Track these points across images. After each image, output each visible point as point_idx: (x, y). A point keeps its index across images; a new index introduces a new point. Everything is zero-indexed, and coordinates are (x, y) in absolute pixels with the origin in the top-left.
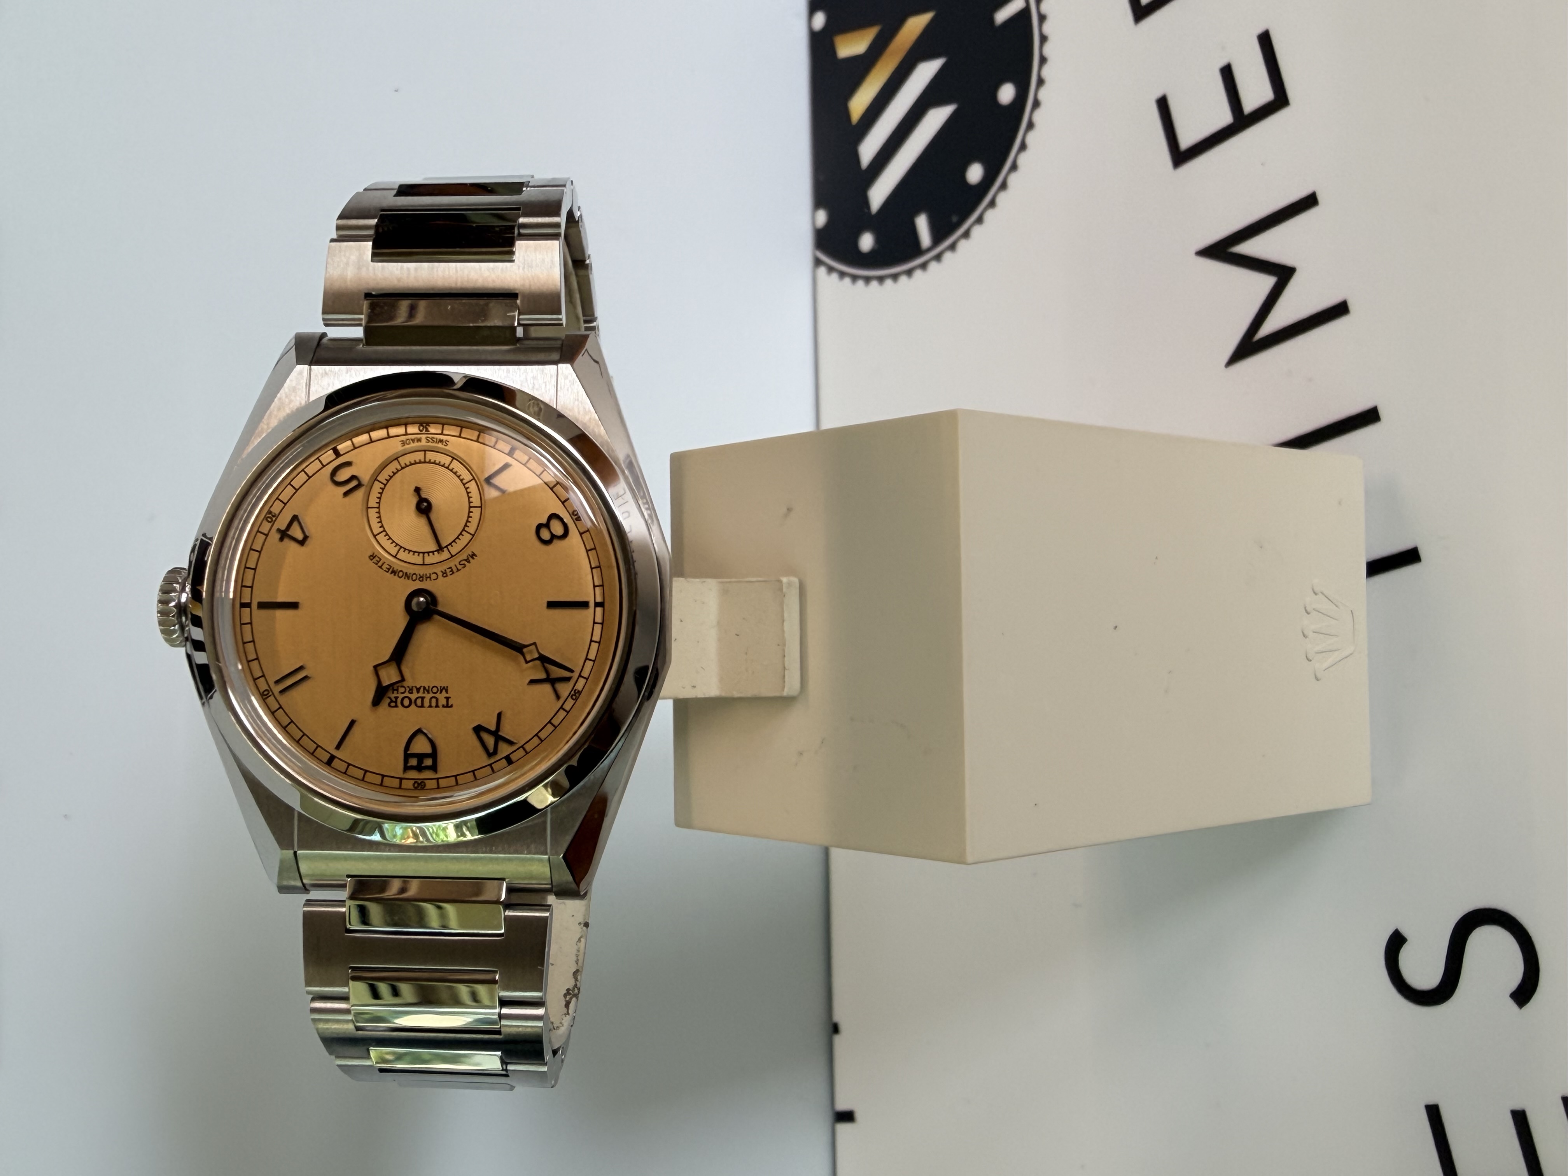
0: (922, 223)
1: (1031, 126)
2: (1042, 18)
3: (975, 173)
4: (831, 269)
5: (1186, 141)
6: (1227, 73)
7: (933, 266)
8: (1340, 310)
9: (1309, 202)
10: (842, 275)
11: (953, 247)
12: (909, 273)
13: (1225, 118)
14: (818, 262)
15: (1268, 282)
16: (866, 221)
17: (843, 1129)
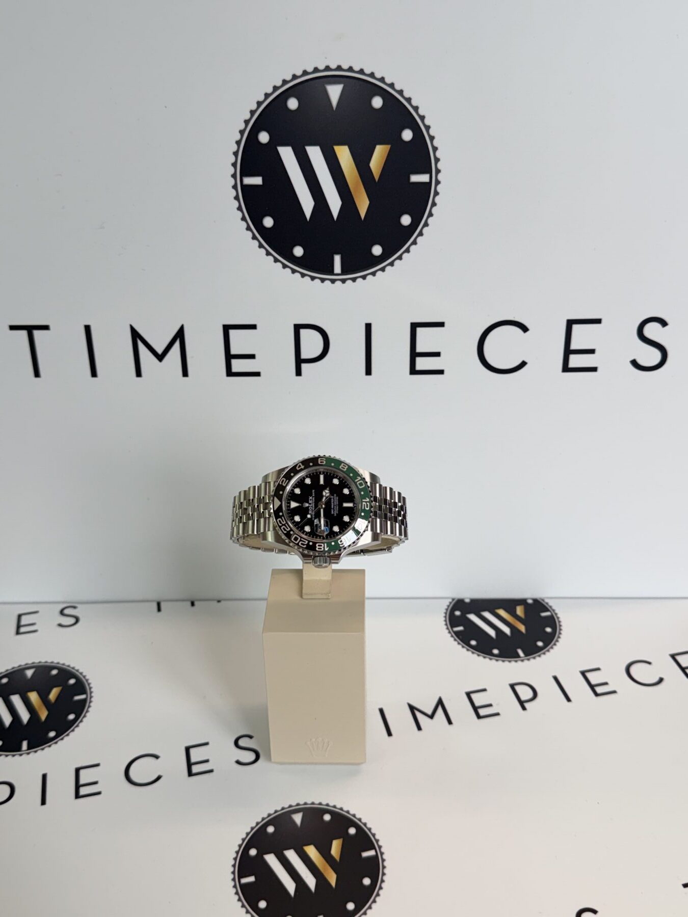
0: (461, 628)
1: (484, 657)
2: (516, 661)
3: (473, 643)
4: (450, 603)
5: (473, 696)
6: (490, 705)
7: (447, 631)
8: (419, 728)
9: (450, 722)
10: (448, 606)
11: (452, 636)
12: (446, 625)
13: (477, 704)
14: (453, 600)
15: (430, 713)
16: (464, 614)
17: (189, 603)
